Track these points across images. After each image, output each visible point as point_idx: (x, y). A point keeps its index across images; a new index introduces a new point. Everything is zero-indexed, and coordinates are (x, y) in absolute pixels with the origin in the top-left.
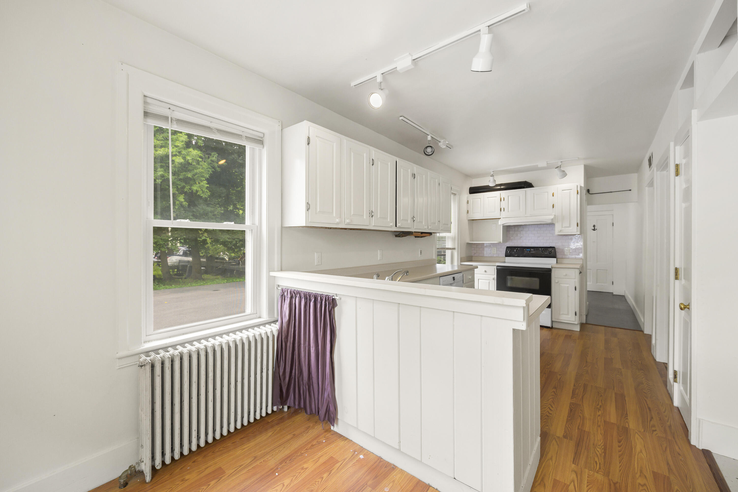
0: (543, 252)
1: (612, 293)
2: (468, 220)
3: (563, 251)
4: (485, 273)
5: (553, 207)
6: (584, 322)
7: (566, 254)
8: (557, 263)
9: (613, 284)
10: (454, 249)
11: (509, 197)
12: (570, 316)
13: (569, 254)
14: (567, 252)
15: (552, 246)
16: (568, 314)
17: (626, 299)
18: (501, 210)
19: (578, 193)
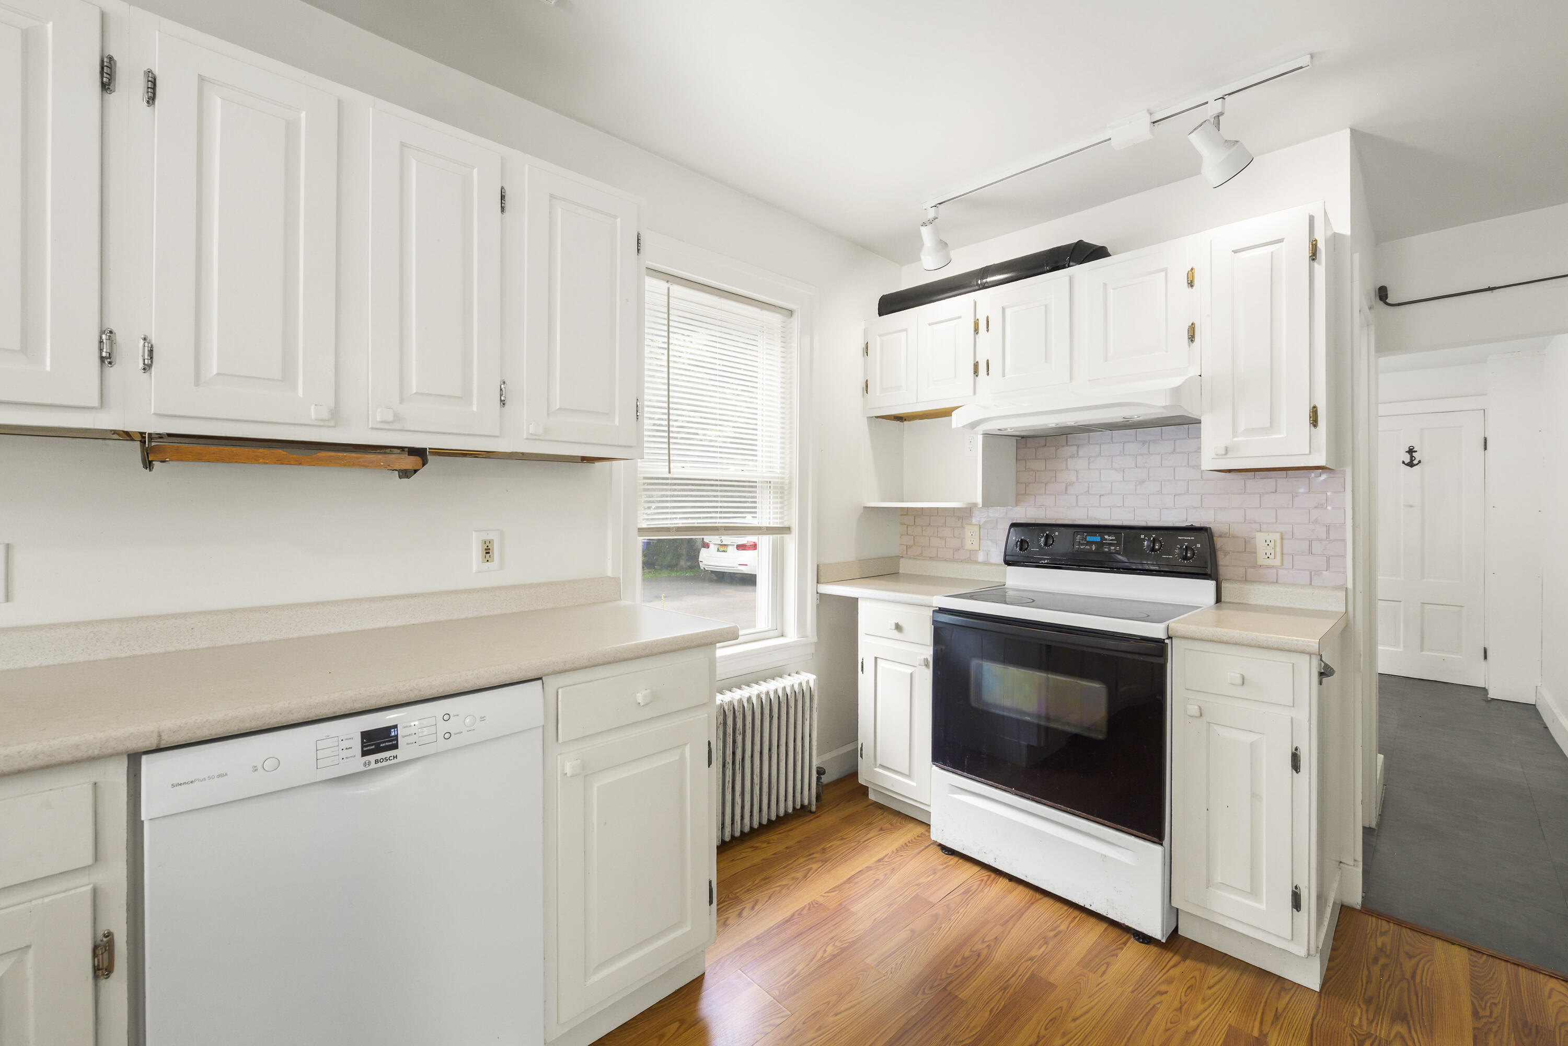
0: (1153, 549)
1: (1484, 690)
2: (867, 417)
3: (1248, 546)
4: (895, 634)
5: (1192, 338)
6: (1355, 898)
7: (1262, 560)
8: (1218, 600)
9: (1485, 658)
10: (787, 530)
11: (1008, 312)
12: (1263, 907)
13: (1277, 562)
14: (1270, 550)
15: (1197, 525)
16: (1254, 892)
17: (1546, 728)
18: (976, 372)
19: (1314, 256)
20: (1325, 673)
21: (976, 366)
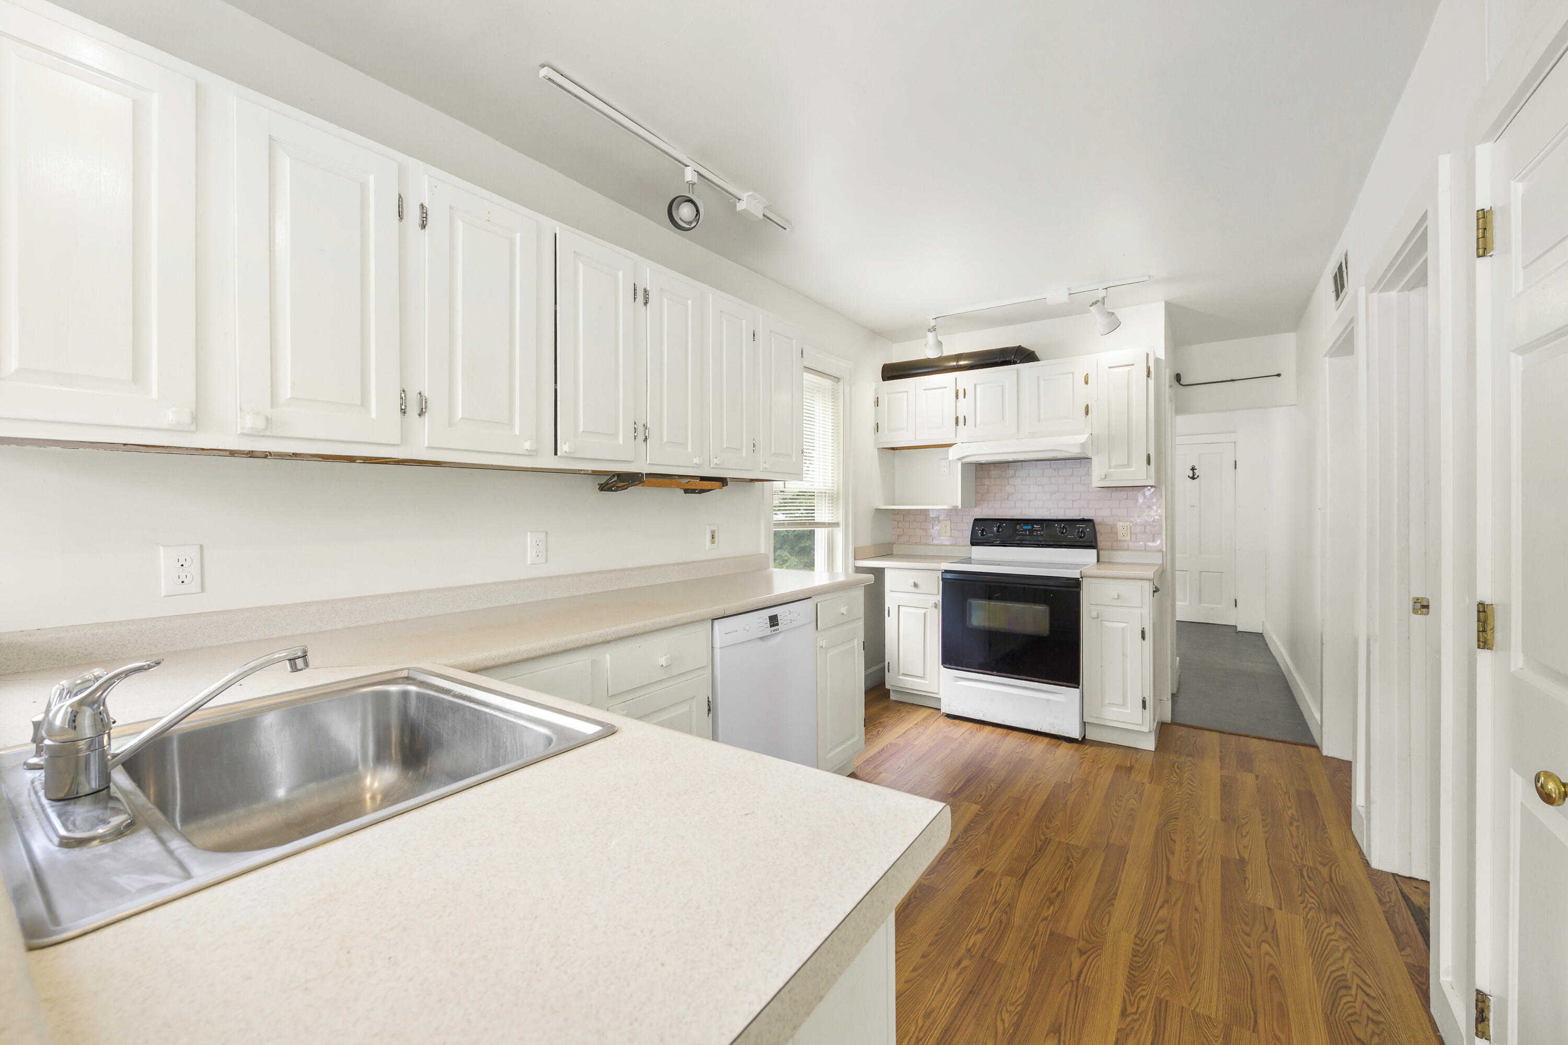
0: (1062, 533)
1: (1235, 627)
2: (878, 449)
3: (1113, 529)
4: (914, 590)
5: (1087, 413)
6: (1168, 718)
7: (1120, 537)
8: (1098, 561)
9: (1236, 606)
10: (836, 525)
11: (978, 387)
12: (1129, 711)
13: (1128, 538)
14: (1124, 532)
15: (1086, 518)
16: (1124, 705)
17: (1267, 644)
18: (957, 423)
19: (1148, 375)
20: (1156, 591)
21: (957, 419)
